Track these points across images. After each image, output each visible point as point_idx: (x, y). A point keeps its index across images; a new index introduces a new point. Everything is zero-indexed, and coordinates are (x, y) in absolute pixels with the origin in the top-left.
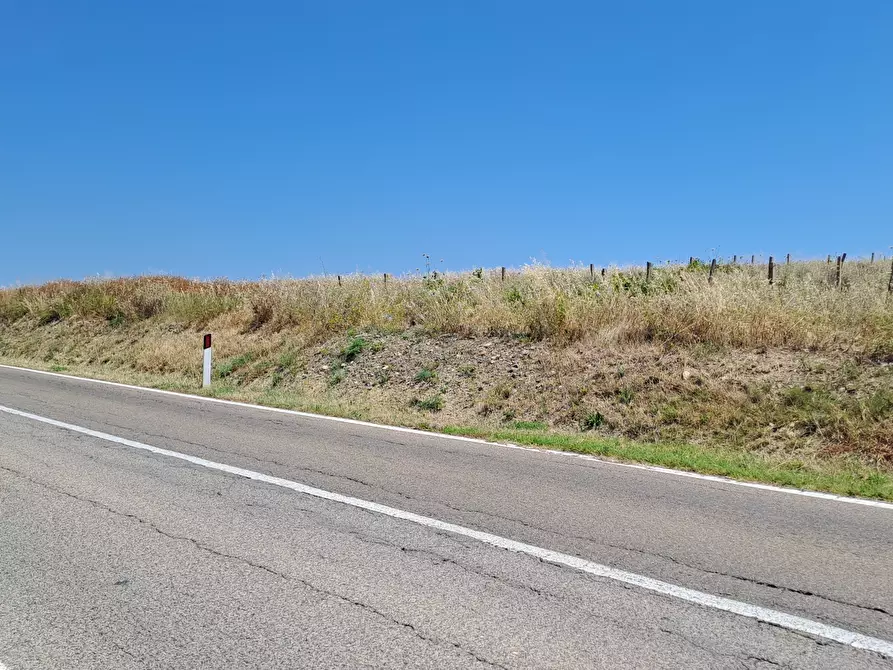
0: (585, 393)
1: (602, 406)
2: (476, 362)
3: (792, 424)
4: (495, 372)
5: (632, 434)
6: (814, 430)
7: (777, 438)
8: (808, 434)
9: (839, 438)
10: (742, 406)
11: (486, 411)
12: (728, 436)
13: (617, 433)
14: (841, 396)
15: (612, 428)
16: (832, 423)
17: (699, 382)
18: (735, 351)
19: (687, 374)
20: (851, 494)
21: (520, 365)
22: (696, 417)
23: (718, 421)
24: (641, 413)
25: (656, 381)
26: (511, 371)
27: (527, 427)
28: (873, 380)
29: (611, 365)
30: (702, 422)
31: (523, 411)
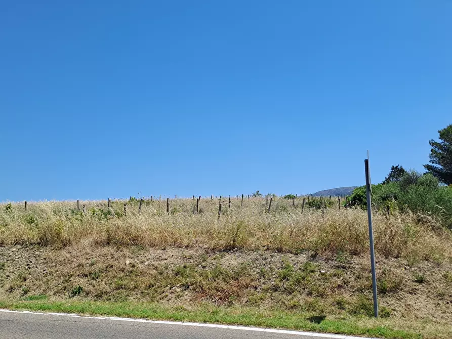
0: (72, 275)
1: (82, 282)
2: (5, 261)
3: (178, 285)
4: (18, 266)
5: (99, 296)
6: (188, 287)
7: (172, 293)
8: (185, 290)
9: (200, 291)
10: (155, 277)
11: (11, 289)
12: (148, 294)
13: (90, 297)
14: (199, 269)
15: (87, 294)
16: (196, 283)
17: (134, 266)
18: (151, 249)
19: (128, 262)
20: (205, 322)
21: (34, 261)
22: (132, 285)
23: (143, 286)
24: (103, 285)
25: (112, 266)
26: (28, 265)
27: (37, 298)
28: (213, 261)
29: (87, 259)
30: (135, 287)
31: (35, 288)
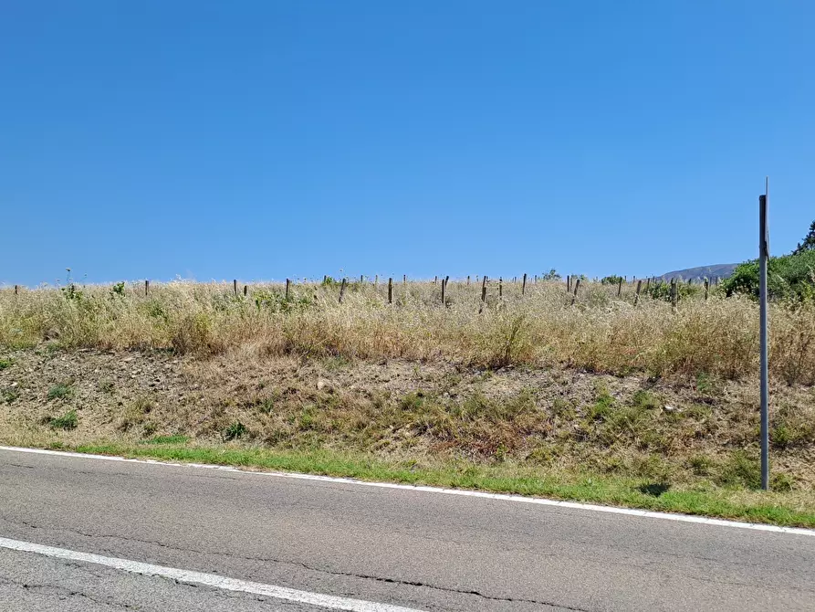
0: (227, 405)
1: (244, 416)
2: (115, 377)
3: (408, 426)
4: (136, 386)
5: (272, 441)
6: (425, 430)
7: (396, 439)
8: (420, 434)
9: (443, 436)
10: (368, 412)
11: (126, 426)
12: (355, 439)
13: (257, 441)
14: (445, 400)
15: (253, 437)
16: (439, 423)
17: (331, 392)
18: (361, 363)
19: (321, 384)
20: (454, 486)
21: (163, 379)
22: (328, 423)
23: (347, 426)
24: (279, 422)
25: (294, 391)
26: (153, 385)
27: (169, 441)
28: (469, 386)
29: (252, 377)
30: (334, 428)
31: (165, 424)
